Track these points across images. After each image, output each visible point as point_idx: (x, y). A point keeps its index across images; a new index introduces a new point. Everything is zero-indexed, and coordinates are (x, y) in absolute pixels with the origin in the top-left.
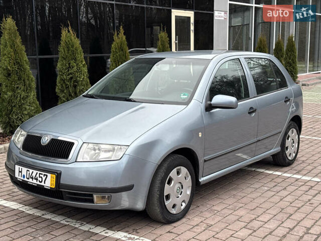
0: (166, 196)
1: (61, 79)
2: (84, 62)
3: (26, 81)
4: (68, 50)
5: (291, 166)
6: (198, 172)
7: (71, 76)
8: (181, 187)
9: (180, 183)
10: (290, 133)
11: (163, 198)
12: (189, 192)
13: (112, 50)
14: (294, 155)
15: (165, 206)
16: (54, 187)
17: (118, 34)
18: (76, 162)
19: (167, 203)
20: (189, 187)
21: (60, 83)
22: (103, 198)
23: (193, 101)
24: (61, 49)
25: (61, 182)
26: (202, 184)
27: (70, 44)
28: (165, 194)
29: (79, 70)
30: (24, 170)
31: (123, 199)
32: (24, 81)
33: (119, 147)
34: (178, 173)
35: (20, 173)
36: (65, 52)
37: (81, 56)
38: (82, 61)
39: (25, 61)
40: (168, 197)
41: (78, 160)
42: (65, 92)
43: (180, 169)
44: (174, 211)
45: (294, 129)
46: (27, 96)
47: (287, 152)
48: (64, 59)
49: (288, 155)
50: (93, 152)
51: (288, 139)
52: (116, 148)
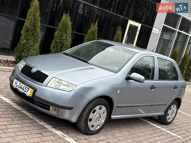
0: (90, 119)
1: (55, 41)
2: (70, 35)
3: (36, 36)
4: (64, 26)
5: (168, 125)
6: (112, 112)
7: (61, 41)
8: (99, 117)
9: (100, 114)
10: (172, 107)
11: (88, 120)
12: (103, 121)
13: (88, 33)
14: (171, 120)
15: (88, 124)
16: (31, 96)
17: (94, 25)
18: (46, 86)
19: (89, 123)
20: (104, 118)
21: (54, 43)
22: (55, 109)
23: (120, 72)
24: (60, 25)
25: (35, 95)
26: (112, 119)
27: (65, 23)
28: (89, 118)
29: (66, 39)
30: (18, 83)
31: (66, 113)
32: (35, 36)
33: (72, 85)
34: (100, 109)
35: (16, 84)
36: (61, 26)
37: (70, 31)
38: (69, 35)
39: (38, 26)
40: (91, 120)
41: (48, 86)
42: (55, 48)
43: (102, 107)
44: (92, 129)
45: (175, 105)
46: (34, 45)
47: (168, 117)
48: (60, 31)
49: (168, 119)
50: (57, 84)
51: (170, 110)
52: (70, 85)
